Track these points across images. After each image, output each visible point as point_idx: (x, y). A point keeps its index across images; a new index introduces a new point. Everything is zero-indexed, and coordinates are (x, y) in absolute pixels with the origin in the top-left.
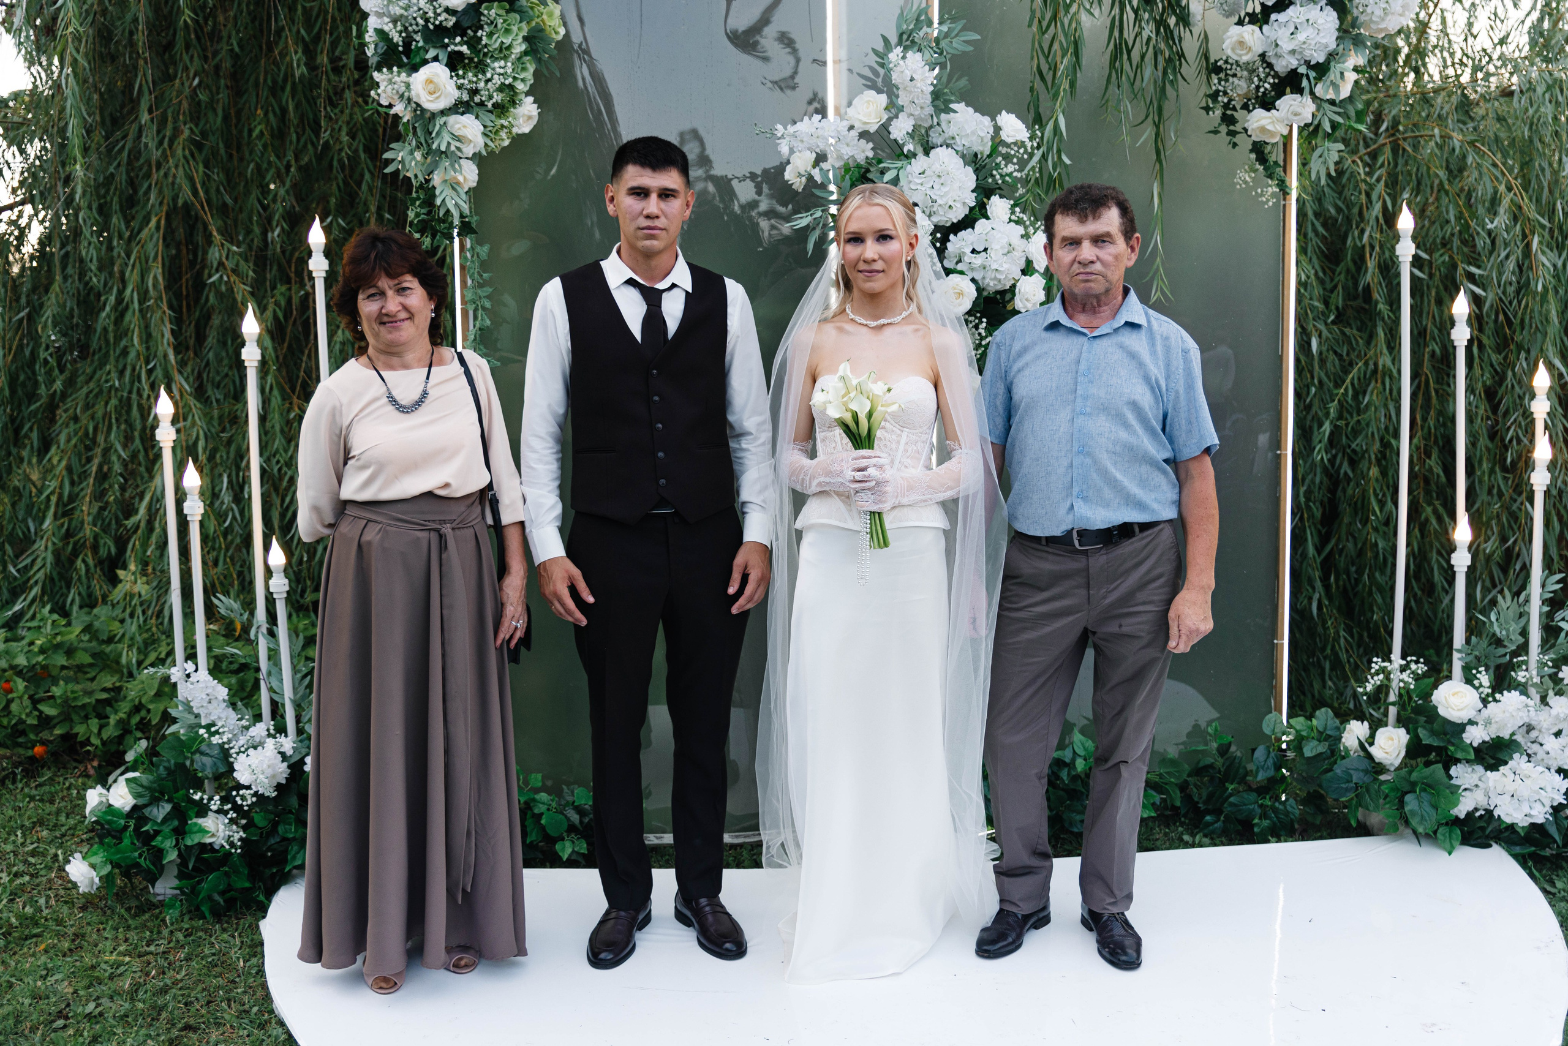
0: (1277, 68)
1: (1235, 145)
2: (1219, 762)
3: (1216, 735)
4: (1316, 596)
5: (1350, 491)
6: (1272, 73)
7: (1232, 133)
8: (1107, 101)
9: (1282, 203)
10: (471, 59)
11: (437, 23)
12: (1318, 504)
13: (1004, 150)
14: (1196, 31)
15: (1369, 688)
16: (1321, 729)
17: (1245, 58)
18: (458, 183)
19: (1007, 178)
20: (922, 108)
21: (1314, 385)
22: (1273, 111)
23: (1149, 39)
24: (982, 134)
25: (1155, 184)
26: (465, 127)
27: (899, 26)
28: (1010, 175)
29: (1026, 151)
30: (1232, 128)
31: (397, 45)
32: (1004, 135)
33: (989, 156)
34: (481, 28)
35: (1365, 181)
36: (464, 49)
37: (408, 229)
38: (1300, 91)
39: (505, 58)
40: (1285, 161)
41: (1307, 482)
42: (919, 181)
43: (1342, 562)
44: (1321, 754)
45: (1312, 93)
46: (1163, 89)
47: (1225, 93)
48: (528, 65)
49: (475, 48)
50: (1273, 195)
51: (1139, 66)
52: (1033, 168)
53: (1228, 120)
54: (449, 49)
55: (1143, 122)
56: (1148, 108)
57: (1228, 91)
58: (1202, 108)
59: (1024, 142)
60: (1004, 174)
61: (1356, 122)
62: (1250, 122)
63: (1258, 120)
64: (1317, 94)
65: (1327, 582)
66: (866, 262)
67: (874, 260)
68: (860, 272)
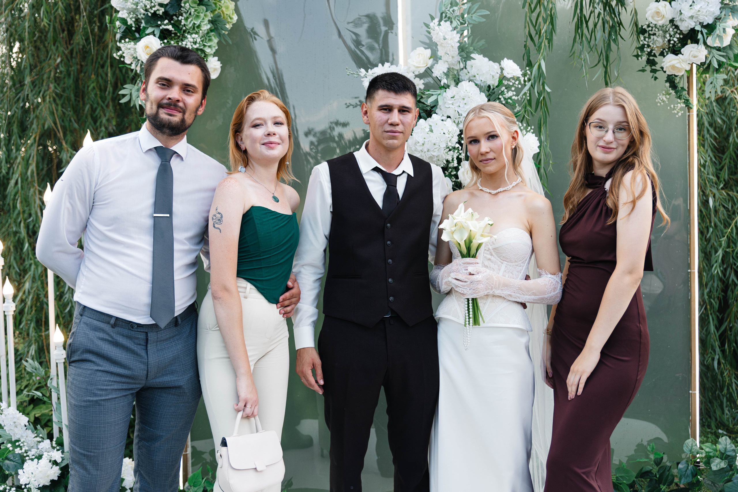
0: (682, 28)
1: (656, 78)
2: (655, 470)
3: (653, 451)
4: (717, 357)
6: (679, 32)
7: (654, 71)
8: (574, 53)
9: (688, 114)
10: (175, 34)
11: (152, 11)
12: (716, 299)
13: (505, 82)
14: (629, 9)
16: (723, 452)
17: (660, 23)
19: (509, 100)
20: (453, 57)
21: (711, 226)
22: (680, 55)
23: (599, 14)
24: (493, 74)
27: (440, 9)
28: (510, 98)
29: (520, 83)
30: (653, 67)
31: (131, 26)
32: (505, 73)
33: (497, 87)
34: (182, 15)
36: (170, 27)
38: (697, 42)
39: (197, 33)
40: (688, 88)
41: (709, 286)
42: (450, 102)
43: (732, 336)
44: (723, 468)
45: (705, 43)
46: (609, 45)
47: (649, 46)
48: (213, 38)
49: (178, 27)
50: (681, 109)
51: (593, 31)
52: (525, 94)
53: (651, 62)
54: (161, 28)
55: (596, 65)
56: (600, 57)
57: (651, 44)
58: (634, 56)
59: (519, 77)
60: (507, 98)
61: (734, 62)
62: (665, 63)
63: (670, 62)
64: (708, 44)
65: (723, 348)
66: (482, 154)
67: (487, 153)
68: (481, 161)
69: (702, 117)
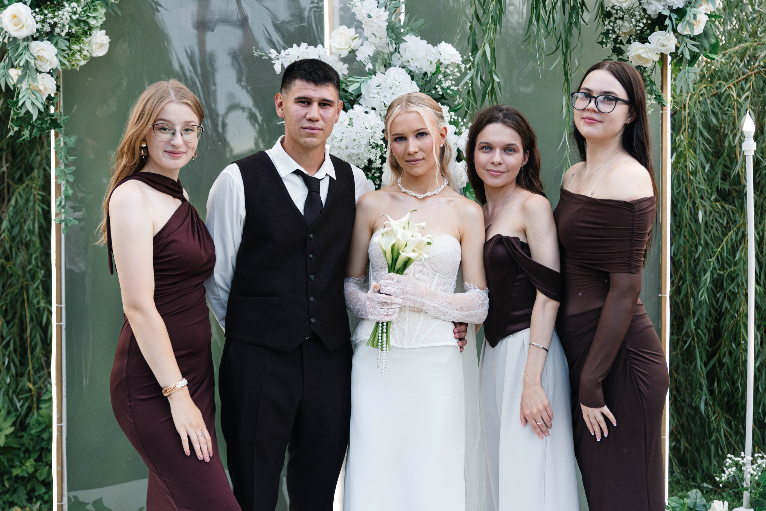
0: (649, 12)
4: (704, 398)
5: (727, 322)
6: (646, 16)
8: (529, 36)
9: (661, 112)
10: (52, 2)
12: (705, 331)
13: (443, 70)
15: (724, 477)
16: (692, 507)
17: (625, 5)
18: (39, 91)
20: (381, 38)
21: (700, 244)
22: (647, 44)
24: (430, 59)
25: (564, 97)
26: (42, 49)
28: (448, 88)
29: (460, 71)
30: (621, 57)
32: (443, 59)
33: (433, 74)
35: (737, 101)
37: (10, 124)
38: (663, 28)
39: (77, 1)
40: (662, 82)
42: (376, 91)
43: (722, 374)
45: (675, 31)
46: (569, 29)
47: (614, 32)
48: (99, 7)
52: (467, 83)
53: (618, 51)
55: (554, 52)
56: (558, 42)
57: (616, 30)
58: (599, 43)
59: (459, 64)
60: (445, 87)
61: (710, 53)
62: (630, 52)
63: (636, 51)
64: (679, 31)
65: (711, 388)
66: (409, 154)
67: (416, 153)
68: (407, 161)
69: (694, 116)
